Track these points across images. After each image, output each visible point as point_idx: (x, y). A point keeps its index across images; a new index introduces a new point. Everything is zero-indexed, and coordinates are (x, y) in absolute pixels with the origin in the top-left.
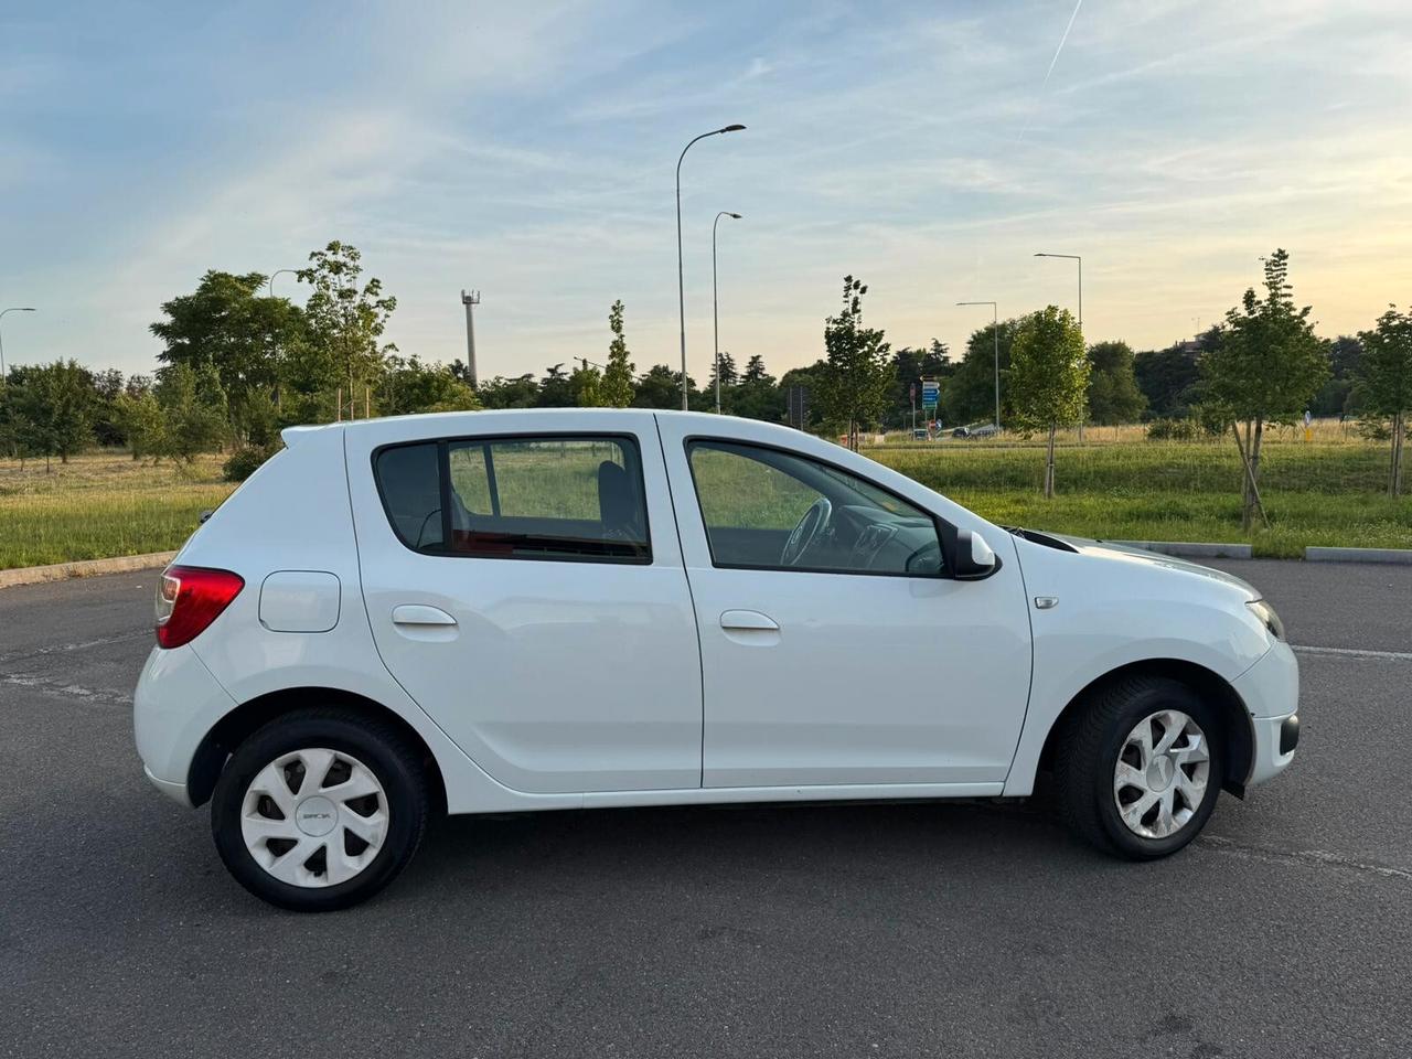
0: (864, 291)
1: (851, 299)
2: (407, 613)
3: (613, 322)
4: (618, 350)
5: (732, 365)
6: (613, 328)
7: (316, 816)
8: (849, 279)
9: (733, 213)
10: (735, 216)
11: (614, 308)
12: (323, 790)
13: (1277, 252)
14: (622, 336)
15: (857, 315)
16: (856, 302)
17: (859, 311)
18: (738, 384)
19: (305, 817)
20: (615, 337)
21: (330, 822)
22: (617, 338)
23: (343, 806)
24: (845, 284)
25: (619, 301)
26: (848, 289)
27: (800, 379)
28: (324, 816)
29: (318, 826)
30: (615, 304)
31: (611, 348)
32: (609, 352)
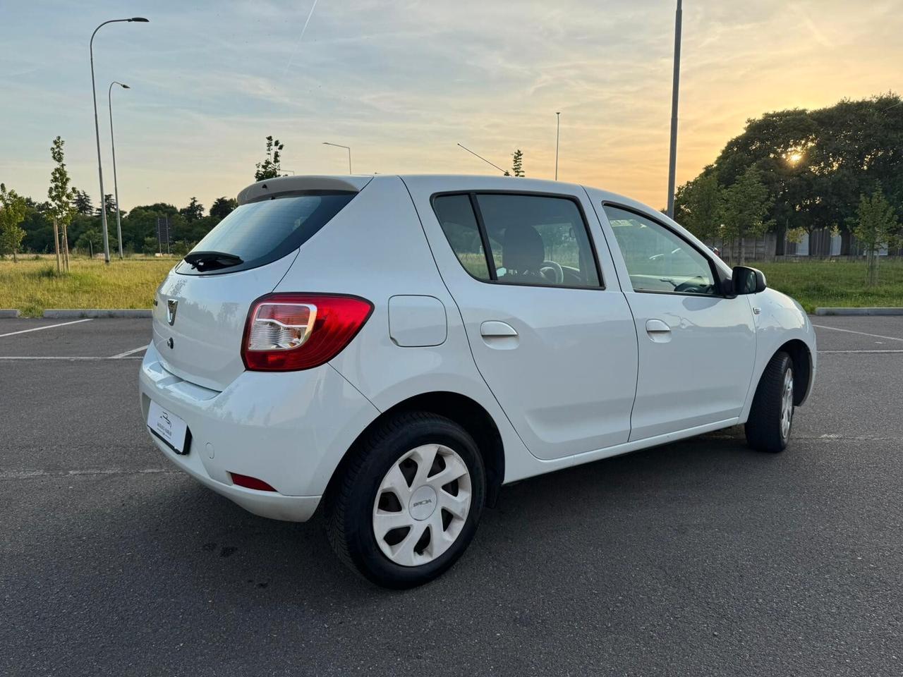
0: (281, 148)
1: (273, 153)
2: (492, 328)
3: (54, 153)
4: (60, 177)
5: (88, 201)
6: (54, 158)
7: (421, 503)
8: (270, 138)
9: (123, 84)
10: (124, 86)
11: (55, 142)
12: (429, 480)
13: (517, 152)
14: (63, 165)
15: (277, 164)
16: (276, 155)
17: (278, 161)
18: (94, 214)
19: (415, 505)
20: (57, 165)
21: (432, 505)
22: (59, 167)
23: (442, 490)
24: (267, 141)
25: (59, 138)
26: (269, 145)
27: (146, 213)
28: (427, 502)
29: (423, 511)
30: (55, 139)
31: (53, 174)
32: (51, 177)
